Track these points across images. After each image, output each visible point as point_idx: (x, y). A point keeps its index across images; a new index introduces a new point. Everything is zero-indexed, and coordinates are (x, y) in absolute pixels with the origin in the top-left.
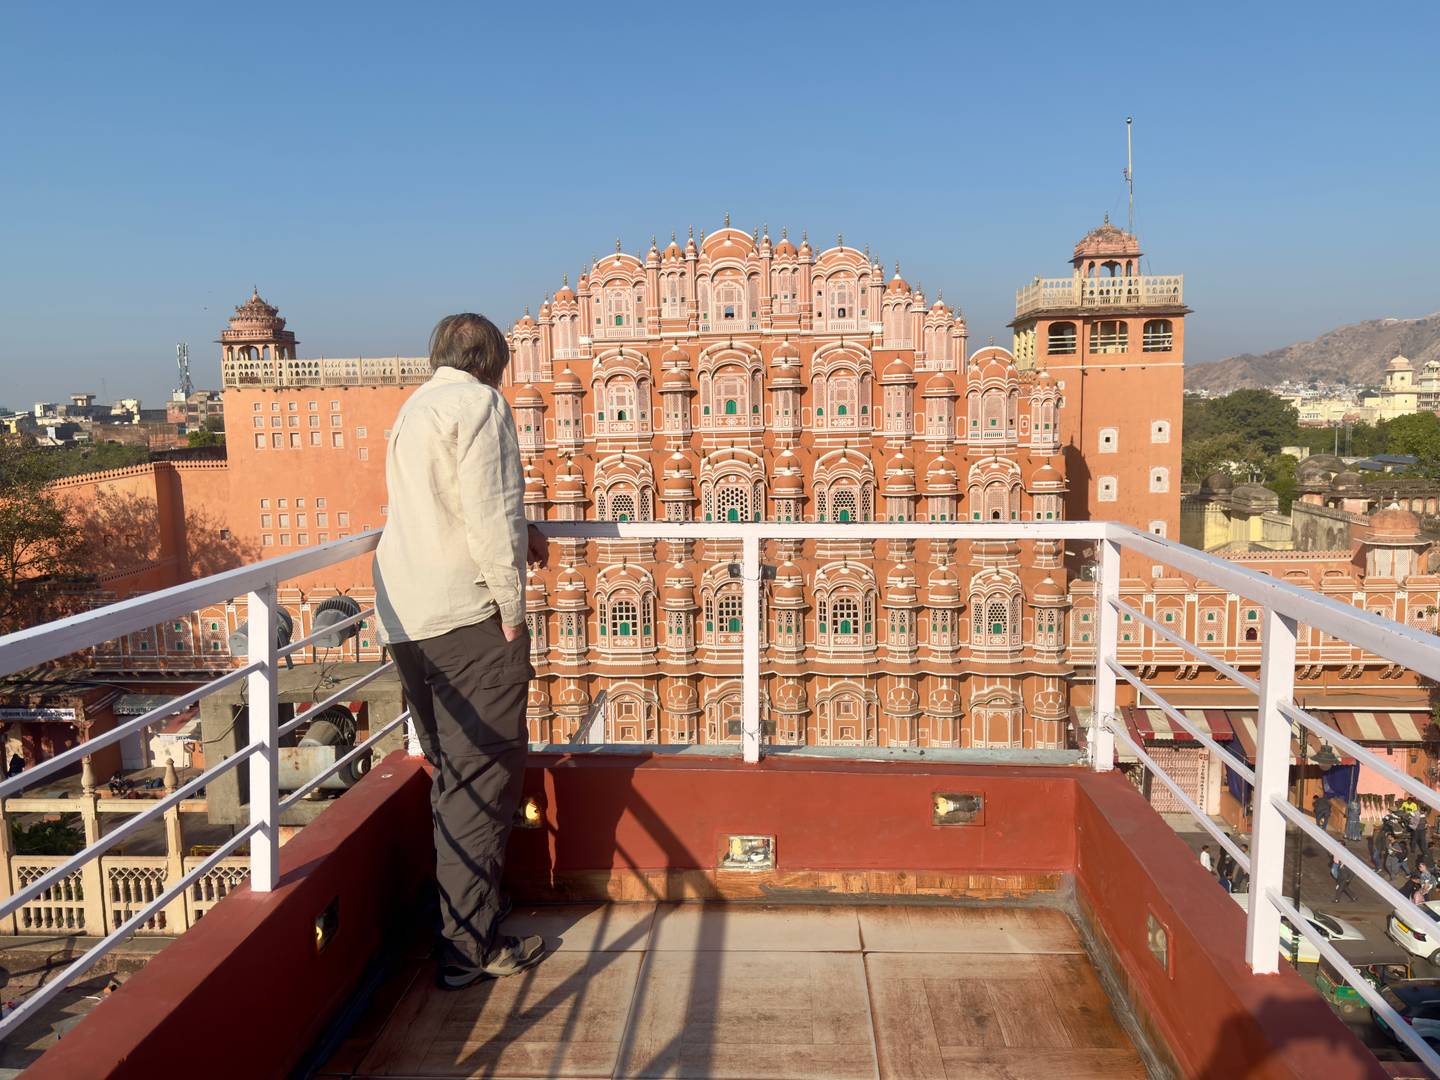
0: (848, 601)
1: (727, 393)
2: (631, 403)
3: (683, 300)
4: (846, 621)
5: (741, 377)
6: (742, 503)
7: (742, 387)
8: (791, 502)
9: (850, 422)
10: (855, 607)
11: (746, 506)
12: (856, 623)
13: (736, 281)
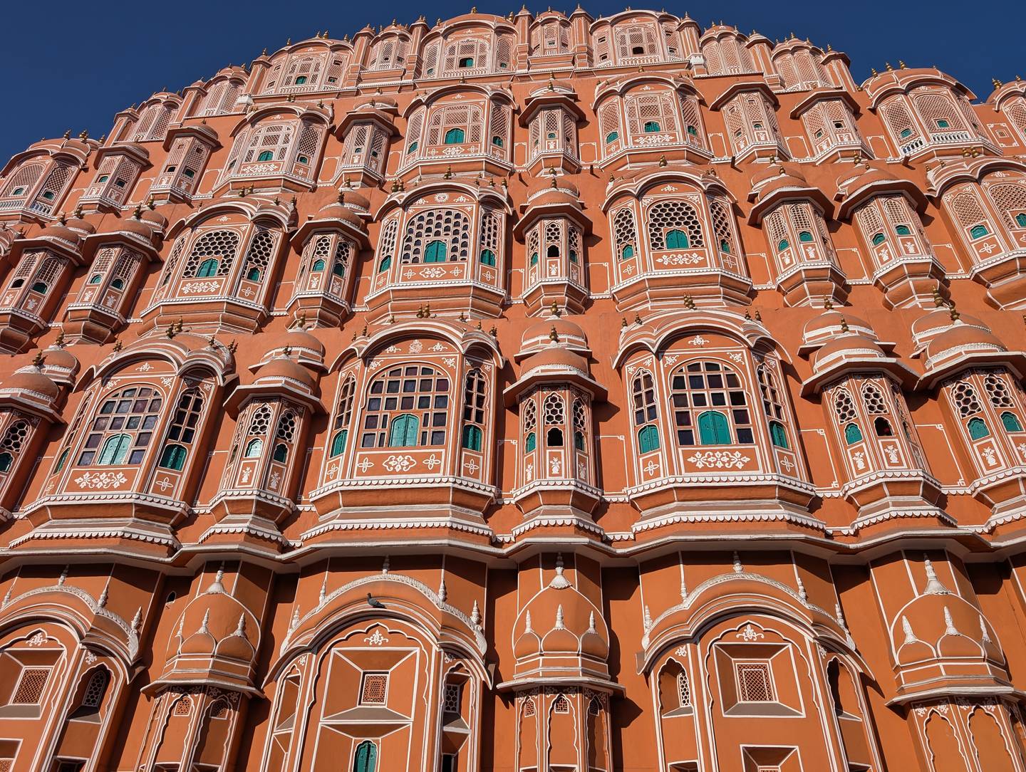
0: (710, 367)
1: (448, 122)
2: (286, 141)
3: (400, 59)
4: (714, 414)
5: (478, 103)
6: (456, 232)
7: (476, 115)
8: (560, 223)
9: (667, 138)
10: (732, 380)
11: (465, 236)
12: (741, 417)
13: (482, 37)
